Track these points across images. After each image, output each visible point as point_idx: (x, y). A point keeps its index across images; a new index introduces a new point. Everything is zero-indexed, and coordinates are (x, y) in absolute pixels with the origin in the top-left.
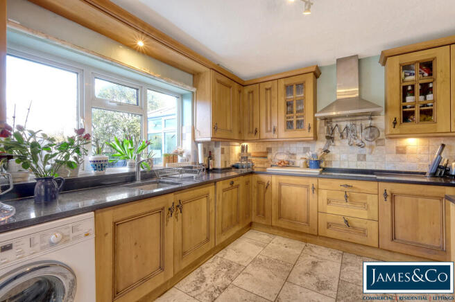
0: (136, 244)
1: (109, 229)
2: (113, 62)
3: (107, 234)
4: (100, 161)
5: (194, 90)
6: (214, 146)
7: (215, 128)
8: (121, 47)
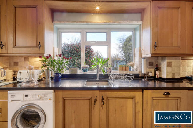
0: (74, 112)
1: (61, 100)
2: (92, 23)
3: (59, 102)
4: (85, 68)
5: (140, 22)
6: (161, 61)
7: (155, 46)
8: (92, 15)
